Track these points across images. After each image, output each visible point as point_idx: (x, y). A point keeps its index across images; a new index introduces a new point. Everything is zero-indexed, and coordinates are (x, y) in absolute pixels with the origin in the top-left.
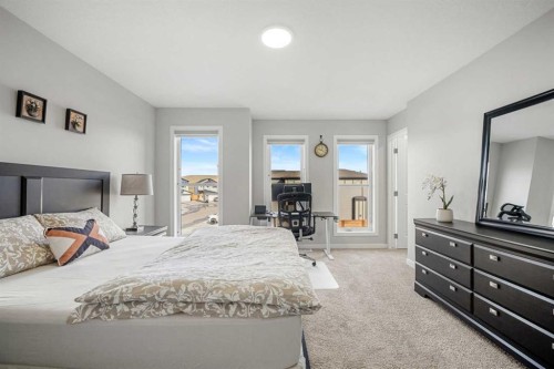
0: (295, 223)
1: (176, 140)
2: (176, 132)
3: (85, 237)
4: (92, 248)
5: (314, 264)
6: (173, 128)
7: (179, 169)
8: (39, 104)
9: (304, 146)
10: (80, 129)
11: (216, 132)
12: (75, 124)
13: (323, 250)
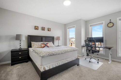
0: (89, 48)
1: (68, 30)
2: (68, 28)
3: (45, 45)
4: (46, 47)
5: (98, 62)
6: (67, 27)
7: (69, 36)
8: (44, 28)
9: (103, 25)
10: (50, 30)
11: (74, 27)
12: (49, 30)
13: (108, 60)
